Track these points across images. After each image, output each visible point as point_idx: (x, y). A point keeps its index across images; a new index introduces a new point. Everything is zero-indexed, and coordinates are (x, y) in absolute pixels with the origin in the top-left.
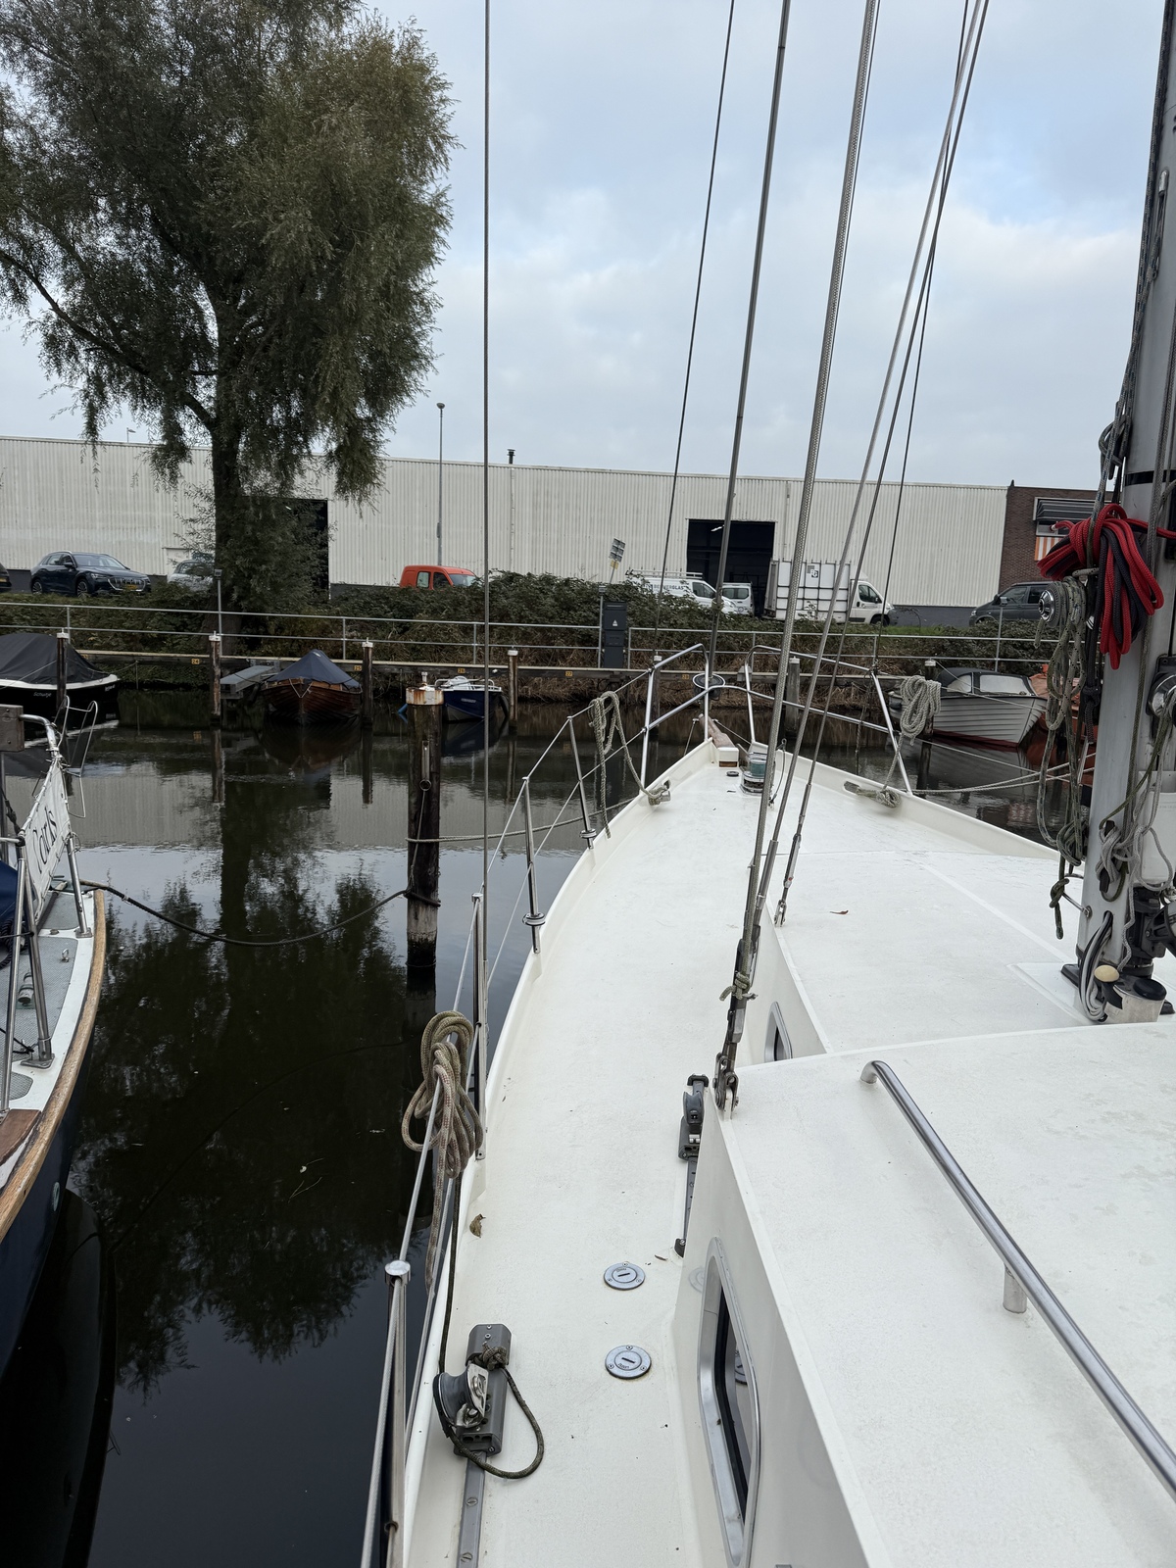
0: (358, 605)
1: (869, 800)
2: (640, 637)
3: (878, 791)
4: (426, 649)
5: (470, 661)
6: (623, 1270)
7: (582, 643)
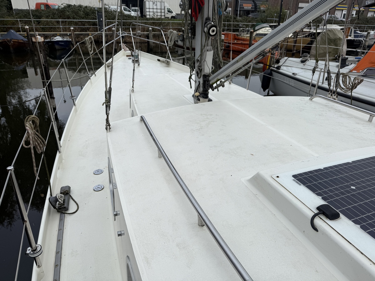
0: (23, 15)
1: (163, 63)
2: (109, 23)
3: (165, 60)
4: (47, 28)
5: (61, 32)
6: (98, 171)
7: (93, 25)
